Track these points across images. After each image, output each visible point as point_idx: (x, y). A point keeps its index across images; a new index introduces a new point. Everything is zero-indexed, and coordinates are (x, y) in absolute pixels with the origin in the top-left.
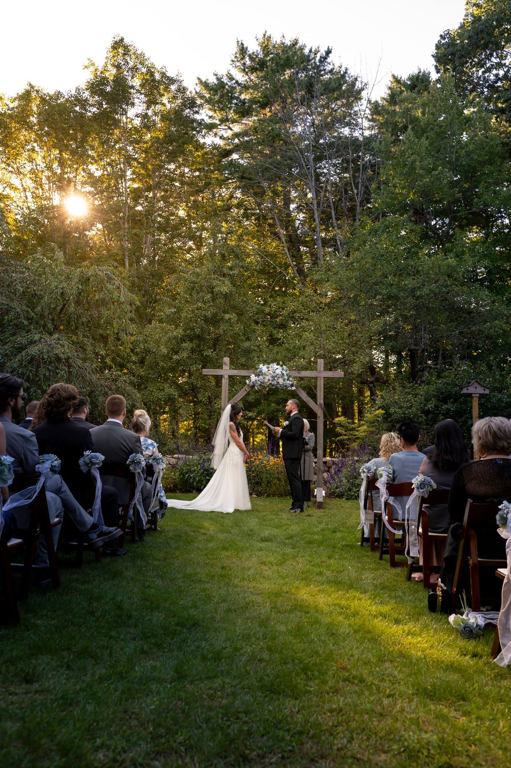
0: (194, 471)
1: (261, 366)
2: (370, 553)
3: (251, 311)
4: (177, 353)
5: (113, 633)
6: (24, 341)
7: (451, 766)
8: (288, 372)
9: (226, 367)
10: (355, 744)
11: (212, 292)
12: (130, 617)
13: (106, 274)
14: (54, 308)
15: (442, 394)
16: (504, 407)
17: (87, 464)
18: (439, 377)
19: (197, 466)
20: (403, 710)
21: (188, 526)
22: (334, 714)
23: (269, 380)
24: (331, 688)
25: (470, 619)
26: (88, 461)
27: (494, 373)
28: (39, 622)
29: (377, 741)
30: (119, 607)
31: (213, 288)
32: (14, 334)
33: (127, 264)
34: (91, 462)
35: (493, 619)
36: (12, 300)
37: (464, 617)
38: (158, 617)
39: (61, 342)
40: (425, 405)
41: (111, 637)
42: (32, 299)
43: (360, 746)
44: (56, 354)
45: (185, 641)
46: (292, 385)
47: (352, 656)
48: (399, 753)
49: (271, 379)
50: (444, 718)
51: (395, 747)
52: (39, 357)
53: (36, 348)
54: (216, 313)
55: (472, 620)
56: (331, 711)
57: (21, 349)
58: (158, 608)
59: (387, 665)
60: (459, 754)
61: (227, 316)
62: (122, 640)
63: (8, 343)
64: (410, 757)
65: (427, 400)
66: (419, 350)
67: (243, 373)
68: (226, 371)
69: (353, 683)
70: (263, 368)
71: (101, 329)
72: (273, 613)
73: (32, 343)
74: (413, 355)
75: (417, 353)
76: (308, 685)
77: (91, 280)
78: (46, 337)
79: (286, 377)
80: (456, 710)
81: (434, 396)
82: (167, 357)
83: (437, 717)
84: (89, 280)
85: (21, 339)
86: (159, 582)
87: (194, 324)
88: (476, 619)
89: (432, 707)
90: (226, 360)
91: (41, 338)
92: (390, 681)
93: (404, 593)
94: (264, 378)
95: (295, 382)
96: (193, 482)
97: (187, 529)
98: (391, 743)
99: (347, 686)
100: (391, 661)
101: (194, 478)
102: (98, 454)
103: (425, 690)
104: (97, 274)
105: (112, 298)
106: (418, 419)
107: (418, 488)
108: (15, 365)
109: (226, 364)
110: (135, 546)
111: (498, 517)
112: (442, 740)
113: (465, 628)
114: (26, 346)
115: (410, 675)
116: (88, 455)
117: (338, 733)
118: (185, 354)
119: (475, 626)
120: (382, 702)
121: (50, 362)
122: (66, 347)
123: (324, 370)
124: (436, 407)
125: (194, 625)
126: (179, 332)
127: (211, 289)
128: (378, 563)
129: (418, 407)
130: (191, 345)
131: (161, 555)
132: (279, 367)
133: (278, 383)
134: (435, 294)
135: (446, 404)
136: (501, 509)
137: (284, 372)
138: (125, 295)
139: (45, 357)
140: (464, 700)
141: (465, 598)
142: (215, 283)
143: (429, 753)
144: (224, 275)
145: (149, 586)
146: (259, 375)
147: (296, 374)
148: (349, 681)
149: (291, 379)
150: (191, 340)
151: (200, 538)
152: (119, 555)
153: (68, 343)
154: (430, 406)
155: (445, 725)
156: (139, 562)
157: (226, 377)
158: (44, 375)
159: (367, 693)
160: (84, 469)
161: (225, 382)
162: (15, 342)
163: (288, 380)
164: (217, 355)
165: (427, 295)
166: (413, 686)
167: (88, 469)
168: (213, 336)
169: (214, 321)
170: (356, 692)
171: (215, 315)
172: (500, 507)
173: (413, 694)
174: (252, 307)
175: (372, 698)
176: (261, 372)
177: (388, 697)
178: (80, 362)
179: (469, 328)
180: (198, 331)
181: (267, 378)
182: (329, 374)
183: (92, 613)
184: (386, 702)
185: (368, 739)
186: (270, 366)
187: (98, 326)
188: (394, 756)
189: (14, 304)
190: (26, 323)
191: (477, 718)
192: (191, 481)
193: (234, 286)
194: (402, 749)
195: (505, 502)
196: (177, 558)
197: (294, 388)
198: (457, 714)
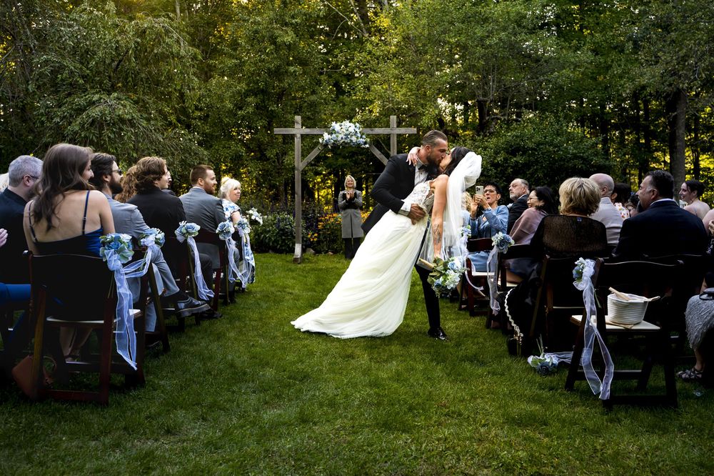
0: (269, 231)
1: (334, 124)
2: (449, 305)
3: (317, 62)
4: (241, 109)
5: (235, 388)
6: (83, 102)
7: (540, 474)
8: (361, 129)
9: (298, 126)
10: (462, 464)
11: (274, 43)
12: (245, 373)
13: (163, 27)
14: (110, 64)
15: (511, 146)
16: (570, 158)
17: (183, 234)
18: (508, 129)
19: (271, 226)
20: (496, 435)
21: (273, 286)
22: (442, 442)
23: (342, 138)
24: (435, 422)
25: (546, 359)
26: (185, 231)
27: (562, 125)
28: (162, 383)
29: (479, 460)
30: (232, 365)
31: (276, 38)
32: (69, 95)
33: (178, 11)
34: (187, 232)
35: (565, 358)
36: (63, 57)
37: (541, 358)
38: (270, 373)
39: (122, 102)
40: (495, 158)
41: (234, 392)
42: (84, 55)
43: (466, 465)
44: (119, 116)
45: (300, 391)
46: (365, 143)
47: (448, 395)
48: (498, 467)
49: (344, 137)
50: (531, 440)
51: (494, 463)
52: (102, 119)
53: (97, 109)
54: (280, 66)
55: (548, 360)
56: (439, 440)
57: (80, 110)
58: (267, 364)
59: (479, 401)
60: (545, 465)
61: (292, 69)
62: (244, 393)
63: (65, 104)
64: (507, 470)
65: (497, 153)
66: (487, 101)
67: (316, 131)
68: (298, 130)
69: (453, 417)
70: (336, 126)
71: (162, 87)
72: (373, 364)
73: (92, 103)
74: (481, 105)
75: (485, 105)
76: (415, 421)
77: (148, 32)
78: (104, 97)
79: (359, 135)
80: (539, 433)
81: (504, 149)
82: (232, 114)
83: (525, 439)
84: (145, 32)
85: (79, 100)
86: (261, 341)
87: (258, 78)
88: (551, 358)
89: (520, 432)
90: (298, 118)
91: (101, 98)
92: (483, 413)
93: (485, 339)
94: (337, 136)
95: (368, 140)
96: (269, 242)
97: (273, 289)
98: (491, 461)
99: (448, 419)
100: (482, 398)
101: (270, 238)
102: (193, 224)
103: (513, 419)
104: (153, 26)
105: (172, 53)
106: (487, 172)
107: (498, 246)
108: (77, 128)
109: (297, 123)
110: (229, 308)
111: (574, 272)
112: (532, 455)
113: (542, 367)
114: (85, 107)
115: (499, 408)
116: (184, 226)
117: (447, 456)
118: (250, 110)
119: (550, 364)
120: (479, 430)
121: (114, 124)
122: (128, 108)
123: (397, 127)
124: (506, 159)
125: (305, 377)
126: (243, 86)
127: (273, 40)
128: (458, 313)
129: (488, 161)
130: (255, 100)
131: (256, 316)
132: (351, 124)
133: (351, 141)
134: (504, 43)
135: (515, 157)
136: (577, 265)
137: (357, 130)
138: (185, 49)
139: (108, 119)
140: (546, 425)
141: (541, 341)
142: (277, 32)
143: (522, 466)
144: (286, 24)
145: (253, 345)
146: (332, 134)
147: (368, 131)
148: (449, 416)
149: (364, 136)
150: (256, 95)
151: (287, 297)
152: (216, 318)
153: (129, 103)
154: (499, 159)
155: (532, 445)
156: (237, 323)
157: (299, 136)
158: (109, 137)
159: (465, 424)
160: (180, 239)
161: (297, 141)
162: (73, 104)
163: (361, 137)
164: (283, 110)
165: (496, 44)
166: (503, 415)
167: (184, 238)
168: (277, 90)
169: (277, 73)
170: (456, 424)
171: (278, 68)
172: (576, 263)
173: (503, 423)
174: (317, 58)
175: (470, 428)
176: (334, 130)
177: (484, 426)
178: (144, 123)
179: (537, 78)
180: (261, 85)
181: (340, 136)
182: (402, 131)
183: (209, 373)
184: (482, 430)
185: (472, 459)
186: (343, 124)
187: (158, 83)
188: (495, 470)
189: (66, 63)
190: (81, 81)
191: (557, 438)
192: (267, 241)
193: (297, 36)
194: (500, 465)
195: (581, 259)
196: (271, 317)
197: (367, 146)
198: (541, 436)
